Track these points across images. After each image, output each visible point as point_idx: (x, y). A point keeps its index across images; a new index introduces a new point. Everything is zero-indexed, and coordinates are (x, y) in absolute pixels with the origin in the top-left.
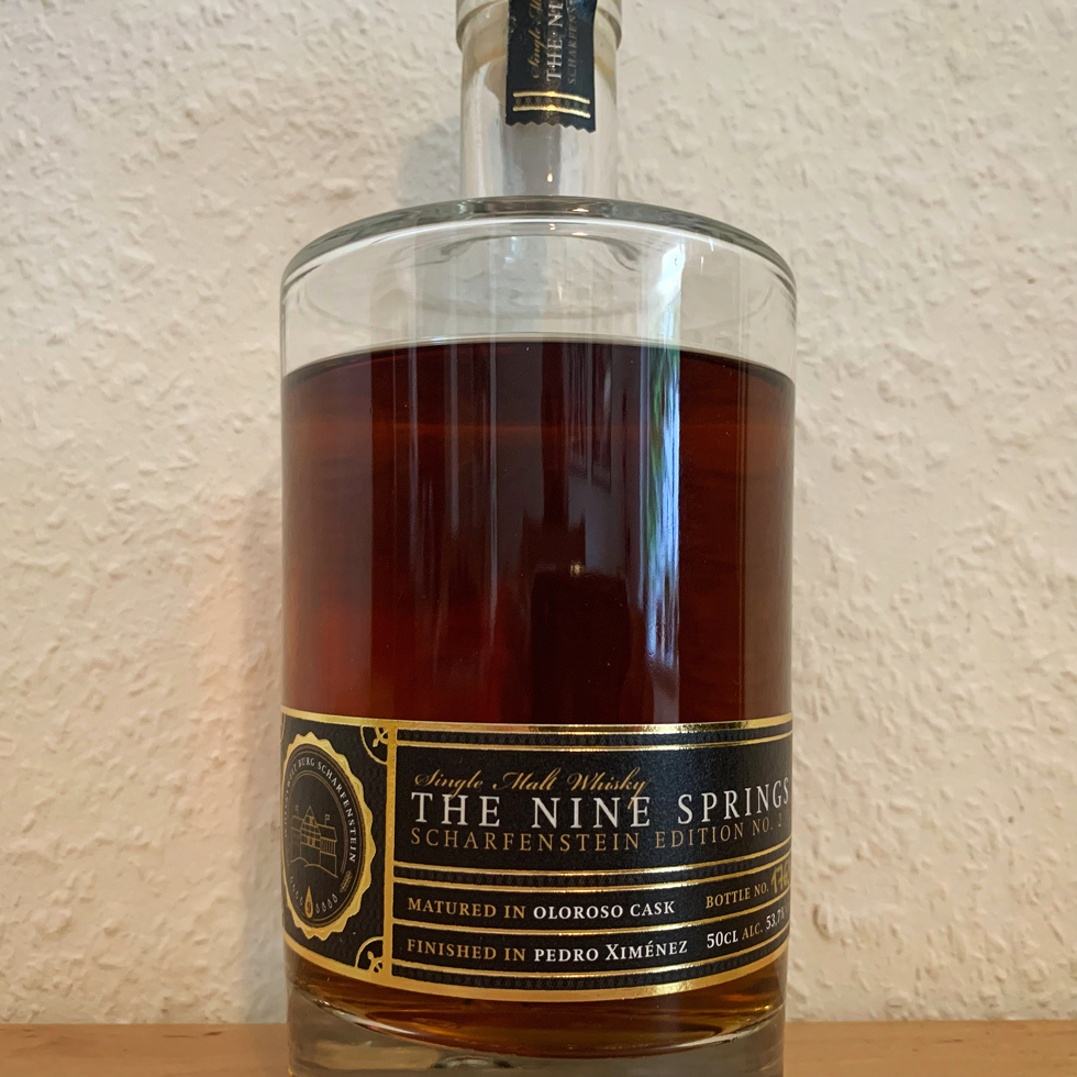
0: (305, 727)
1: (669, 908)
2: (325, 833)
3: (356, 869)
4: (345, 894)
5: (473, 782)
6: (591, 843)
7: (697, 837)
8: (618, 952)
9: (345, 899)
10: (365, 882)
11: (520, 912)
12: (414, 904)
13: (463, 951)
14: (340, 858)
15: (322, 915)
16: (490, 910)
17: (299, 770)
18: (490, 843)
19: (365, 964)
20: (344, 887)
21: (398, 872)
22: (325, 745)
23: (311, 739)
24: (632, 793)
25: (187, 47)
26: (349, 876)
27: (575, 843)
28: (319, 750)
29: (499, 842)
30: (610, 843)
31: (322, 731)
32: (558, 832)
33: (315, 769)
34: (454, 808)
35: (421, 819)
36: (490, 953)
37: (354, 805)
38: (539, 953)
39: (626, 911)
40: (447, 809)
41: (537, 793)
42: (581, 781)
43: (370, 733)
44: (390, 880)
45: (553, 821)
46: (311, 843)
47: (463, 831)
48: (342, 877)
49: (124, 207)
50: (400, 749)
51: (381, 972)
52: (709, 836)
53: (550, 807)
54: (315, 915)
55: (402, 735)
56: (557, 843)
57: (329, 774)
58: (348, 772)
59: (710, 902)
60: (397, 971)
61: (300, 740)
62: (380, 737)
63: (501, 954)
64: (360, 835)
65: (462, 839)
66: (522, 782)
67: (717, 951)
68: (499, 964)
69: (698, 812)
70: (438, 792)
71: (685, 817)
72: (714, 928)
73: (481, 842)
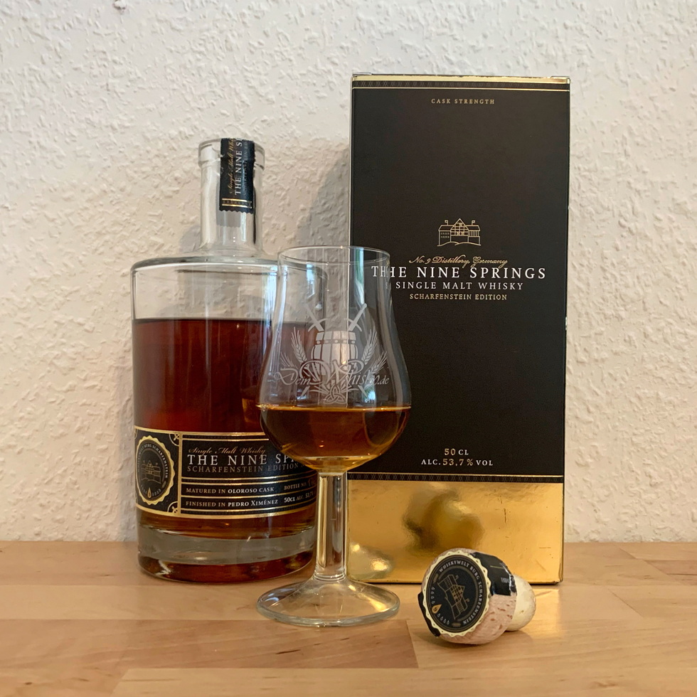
0: (147, 434)
1: (272, 489)
2: (155, 469)
3: (168, 480)
4: (163, 489)
5: (209, 451)
6: (247, 469)
7: (282, 467)
8: (255, 503)
9: (164, 490)
10: (171, 484)
11: (224, 491)
12: (188, 490)
13: (205, 504)
14: (162, 477)
15: (155, 496)
16: (214, 491)
17: (145, 448)
18: (214, 470)
19: (171, 511)
20: (163, 486)
21: (183, 480)
22: (156, 440)
23: (150, 438)
24: (261, 454)
25: (174, 149)
26: (165, 482)
27: (242, 469)
28: (153, 442)
29: (217, 470)
30: (253, 469)
31: (154, 435)
32: (236, 466)
33: (152, 448)
34: (202, 459)
35: (191, 463)
36: (214, 504)
37: (167, 459)
38: (229, 504)
39: (258, 490)
40: (200, 460)
41: (230, 454)
42: (244, 450)
43: (173, 436)
44: (180, 483)
45: (235, 463)
46: (150, 473)
47: (205, 467)
48: (162, 483)
49: (150, 219)
50: (183, 441)
51: (176, 513)
52: (286, 467)
53: (234, 458)
54: (152, 497)
55: (184, 436)
56: (236, 470)
57: (157, 449)
58: (164, 448)
59: (286, 488)
60: (182, 512)
61: (145, 438)
62: (176, 437)
63: (217, 504)
64: (169, 469)
65: (205, 469)
66: (225, 451)
67: (287, 503)
68: (216, 508)
69: (283, 460)
70: (197, 454)
71: (278, 461)
72: (287, 496)
73: (211, 470)
